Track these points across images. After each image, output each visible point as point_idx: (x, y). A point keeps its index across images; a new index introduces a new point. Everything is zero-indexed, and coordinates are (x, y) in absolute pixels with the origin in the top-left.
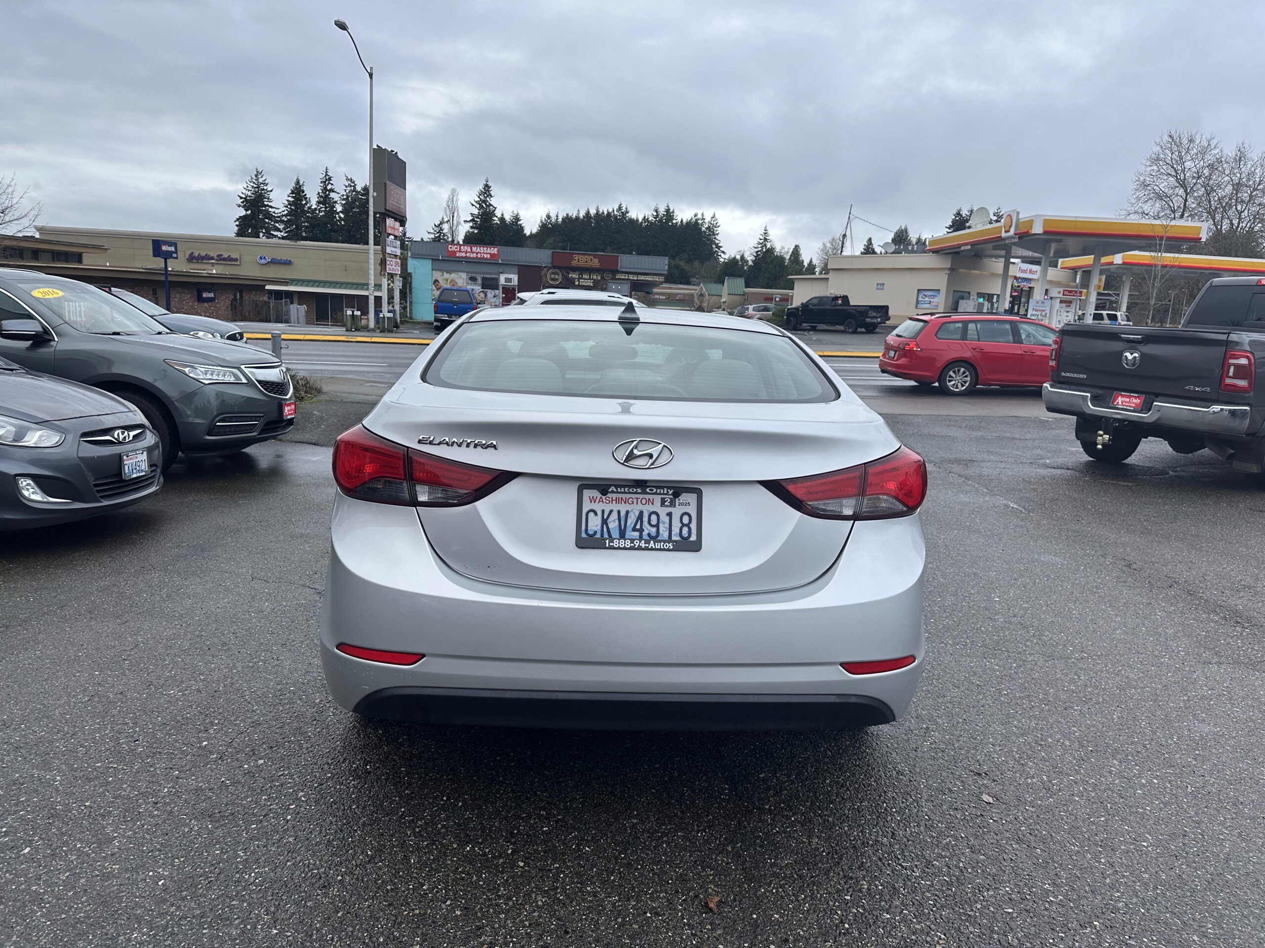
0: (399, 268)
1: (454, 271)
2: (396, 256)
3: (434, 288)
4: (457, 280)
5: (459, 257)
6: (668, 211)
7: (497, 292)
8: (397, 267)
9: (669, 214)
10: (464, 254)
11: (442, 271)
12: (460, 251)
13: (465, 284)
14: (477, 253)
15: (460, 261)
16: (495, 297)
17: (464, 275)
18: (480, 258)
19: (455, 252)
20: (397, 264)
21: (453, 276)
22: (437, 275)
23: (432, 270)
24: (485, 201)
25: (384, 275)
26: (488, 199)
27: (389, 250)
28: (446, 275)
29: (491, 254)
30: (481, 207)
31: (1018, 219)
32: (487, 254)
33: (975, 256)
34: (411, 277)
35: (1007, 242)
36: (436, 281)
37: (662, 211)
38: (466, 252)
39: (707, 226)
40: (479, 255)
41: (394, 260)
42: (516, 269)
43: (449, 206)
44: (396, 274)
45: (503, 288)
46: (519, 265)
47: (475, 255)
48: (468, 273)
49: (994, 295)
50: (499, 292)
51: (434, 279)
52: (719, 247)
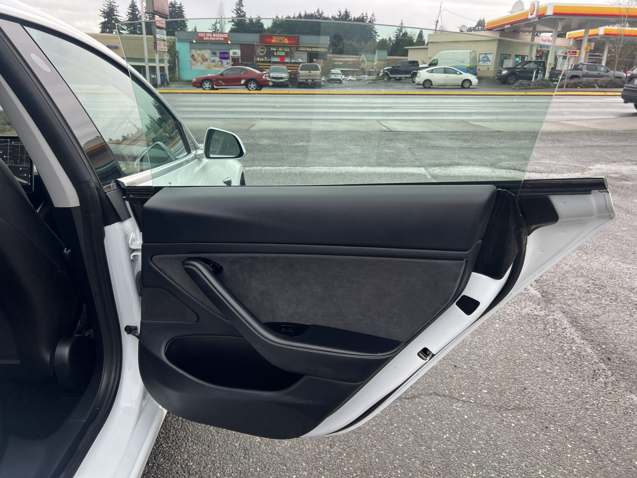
0: (167, 48)
1: (203, 49)
2: (164, 40)
3: (192, 60)
4: (205, 55)
5: (205, 40)
6: (346, 12)
7: (228, 61)
8: (165, 47)
9: (347, 15)
10: (208, 38)
11: (196, 49)
12: (206, 37)
13: (210, 57)
14: (216, 37)
15: (206, 42)
16: (227, 64)
17: (209, 51)
18: (218, 41)
19: (202, 37)
20: (164, 45)
21: (203, 52)
22: (194, 52)
23: (191, 48)
24: (240, 9)
25: (156, 52)
26: (241, 8)
27: (158, 36)
28: (199, 52)
29: (224, 38)
30: (238, 13)
31: (538, 6)
32: (222, 37)
33: (514, 31)
34: (178, 53)
35: (531, 21)
36: (193, 56)
37: (343, 12)
38: (209, 37)
39: (369, 20)
40: (217, 39)
41: (162, 43)
42: (239, 47)
43: (219, 13)
44: (165, 52)
45: (232, 58)
46: (241, 44)
47: (214, 39)
48: (211, 49)
49: (525, 56)
50: (230, 61)
51: (192, 54)
52: (376, 33)
